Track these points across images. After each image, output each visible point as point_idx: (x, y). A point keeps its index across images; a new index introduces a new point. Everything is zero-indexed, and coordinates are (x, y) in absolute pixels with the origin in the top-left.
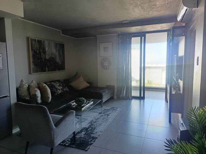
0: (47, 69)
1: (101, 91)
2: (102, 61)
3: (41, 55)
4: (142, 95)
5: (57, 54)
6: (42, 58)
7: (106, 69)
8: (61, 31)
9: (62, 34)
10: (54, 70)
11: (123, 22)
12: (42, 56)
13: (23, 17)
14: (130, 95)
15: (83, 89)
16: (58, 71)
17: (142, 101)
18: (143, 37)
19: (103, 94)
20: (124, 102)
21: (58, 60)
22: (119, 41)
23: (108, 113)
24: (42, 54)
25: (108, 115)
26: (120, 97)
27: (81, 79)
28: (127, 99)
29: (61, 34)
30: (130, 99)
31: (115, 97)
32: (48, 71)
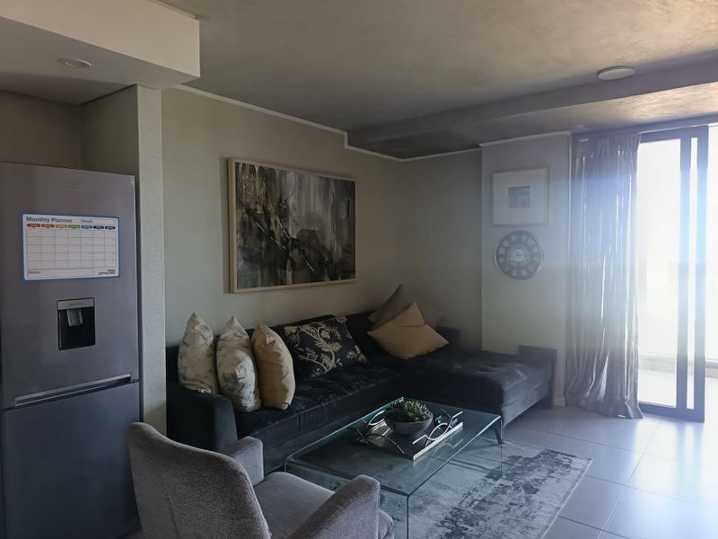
0: (289, 274)
1: (495, 373)
2: (500, 245)
3: (269, 222)
4: (690, 405)
5: (329, 219)
6: (272, 234)
7: (519, 277)
8: (346, 134)
9: (349, 144)
10: (315, 278)
11: (602, 76)
12: (273, 228)
13: (199, 76)
14: (628, 397)
15: (419, 358)
16: (328, 282)
17: (690, 429)
18: (694, 141)
19: (508, 387)
20: (601, 430)
21: (330, 240)
22: (578, 160)
23: (529, 478)
24: (273, 220)
25: (531, 489)
26: (583, 403)
27: (415, 316)
28: (615, 416)
29: (347, 146)
30: (628, 417)
31: (559, 400)
32: (293, 283)
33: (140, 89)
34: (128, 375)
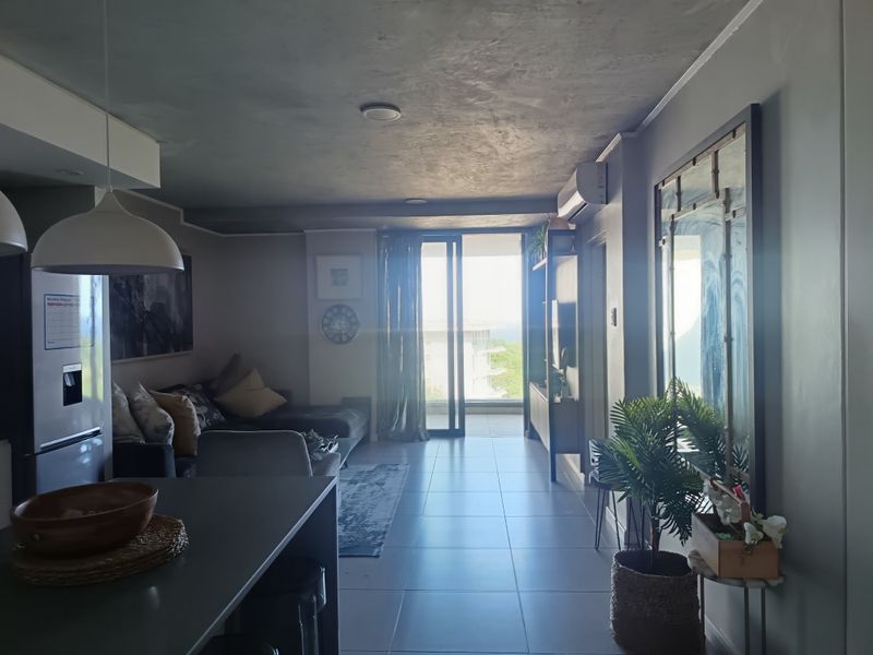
0: (145, 345)
2: (325, 316)
3: (130, 296)
4: (457, 427)
5: (172, 292)
6: (132, 307)
8: (182, 211)
9: (186, 220)
10: (164, 350)
12: (133, 301)
13: (158, 185)
14: (420, 426)
16: (173, 353)
17: (457, 443)
18: (454, 244)
20: (404, 451)
21: (175, 314)
22: (382, 252)
23: (377, 479)
24: (133, 294)
25: (380, 484)
26: (391, 436)
27: (256, 379)
28: (413, 441)
29: (182, 222)
30: (421, 440)
32: (149, 354)
33: (96, 188)
34: (98, 428)
